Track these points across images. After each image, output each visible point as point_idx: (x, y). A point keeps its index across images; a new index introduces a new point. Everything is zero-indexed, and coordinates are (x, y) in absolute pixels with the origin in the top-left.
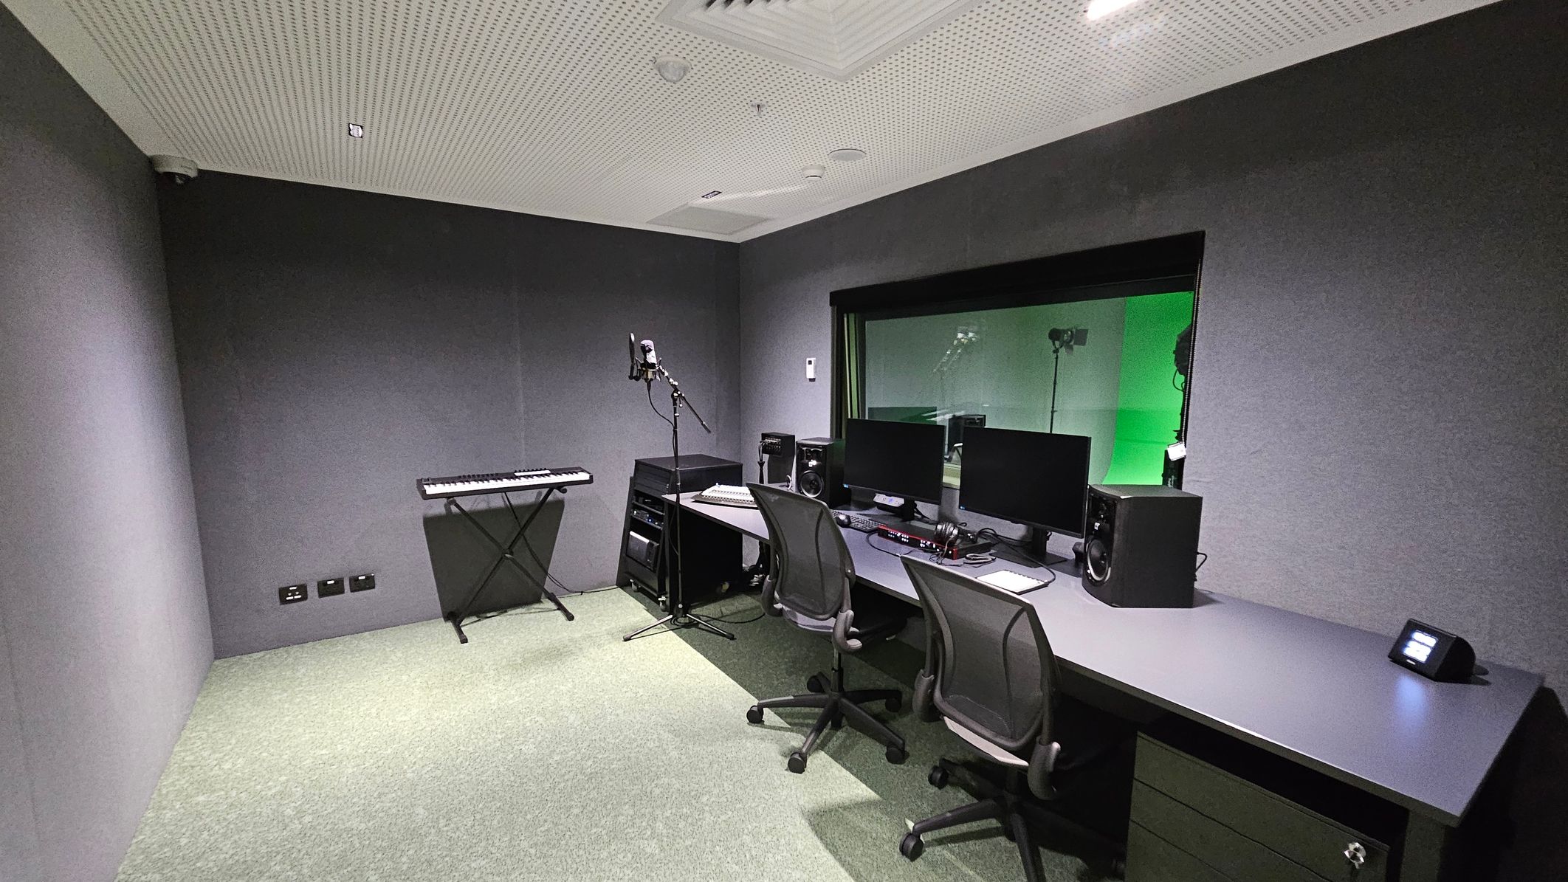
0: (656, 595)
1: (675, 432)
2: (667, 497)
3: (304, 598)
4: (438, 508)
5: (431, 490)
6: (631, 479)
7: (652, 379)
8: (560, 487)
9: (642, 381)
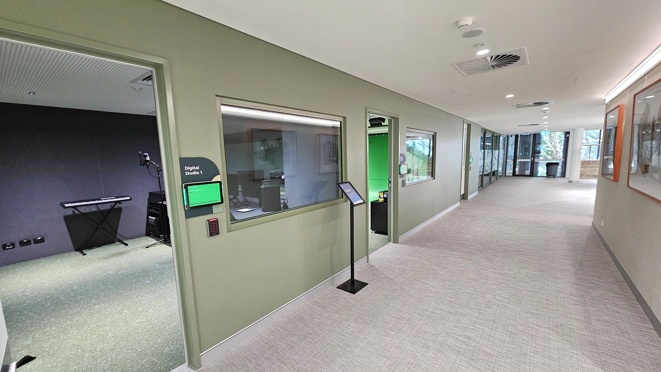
0: (158, 235)
1: (159, 182)
2: (160, 202)
3: (14, 247)
4: (70, 212)
5: (66, 205)
6: (148, 199)
7: (148, 165)
8: (119, 202)
9: (145, 166)
